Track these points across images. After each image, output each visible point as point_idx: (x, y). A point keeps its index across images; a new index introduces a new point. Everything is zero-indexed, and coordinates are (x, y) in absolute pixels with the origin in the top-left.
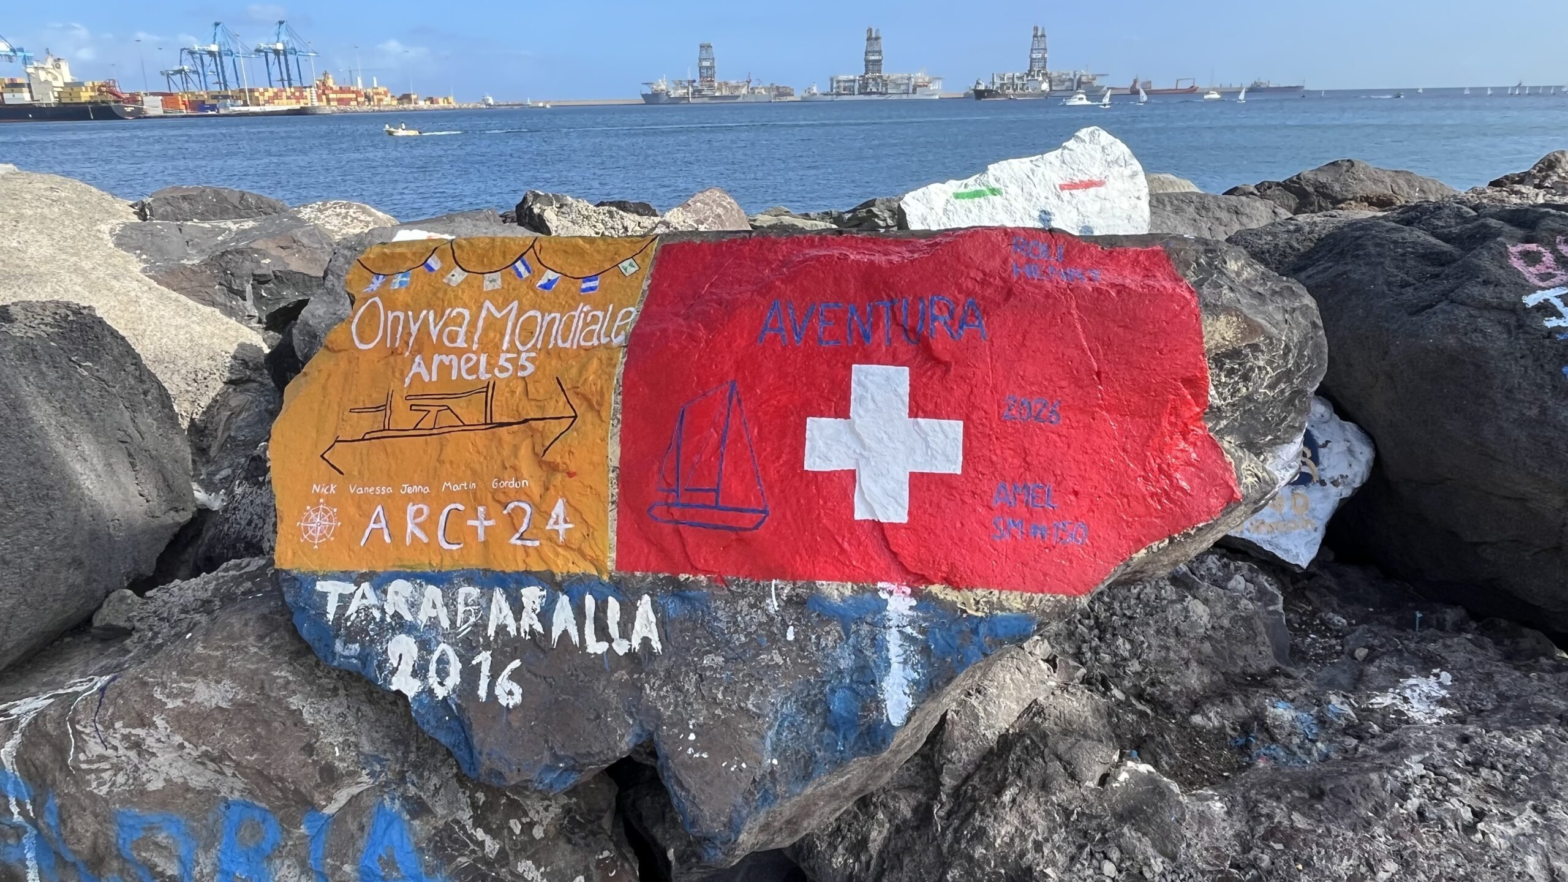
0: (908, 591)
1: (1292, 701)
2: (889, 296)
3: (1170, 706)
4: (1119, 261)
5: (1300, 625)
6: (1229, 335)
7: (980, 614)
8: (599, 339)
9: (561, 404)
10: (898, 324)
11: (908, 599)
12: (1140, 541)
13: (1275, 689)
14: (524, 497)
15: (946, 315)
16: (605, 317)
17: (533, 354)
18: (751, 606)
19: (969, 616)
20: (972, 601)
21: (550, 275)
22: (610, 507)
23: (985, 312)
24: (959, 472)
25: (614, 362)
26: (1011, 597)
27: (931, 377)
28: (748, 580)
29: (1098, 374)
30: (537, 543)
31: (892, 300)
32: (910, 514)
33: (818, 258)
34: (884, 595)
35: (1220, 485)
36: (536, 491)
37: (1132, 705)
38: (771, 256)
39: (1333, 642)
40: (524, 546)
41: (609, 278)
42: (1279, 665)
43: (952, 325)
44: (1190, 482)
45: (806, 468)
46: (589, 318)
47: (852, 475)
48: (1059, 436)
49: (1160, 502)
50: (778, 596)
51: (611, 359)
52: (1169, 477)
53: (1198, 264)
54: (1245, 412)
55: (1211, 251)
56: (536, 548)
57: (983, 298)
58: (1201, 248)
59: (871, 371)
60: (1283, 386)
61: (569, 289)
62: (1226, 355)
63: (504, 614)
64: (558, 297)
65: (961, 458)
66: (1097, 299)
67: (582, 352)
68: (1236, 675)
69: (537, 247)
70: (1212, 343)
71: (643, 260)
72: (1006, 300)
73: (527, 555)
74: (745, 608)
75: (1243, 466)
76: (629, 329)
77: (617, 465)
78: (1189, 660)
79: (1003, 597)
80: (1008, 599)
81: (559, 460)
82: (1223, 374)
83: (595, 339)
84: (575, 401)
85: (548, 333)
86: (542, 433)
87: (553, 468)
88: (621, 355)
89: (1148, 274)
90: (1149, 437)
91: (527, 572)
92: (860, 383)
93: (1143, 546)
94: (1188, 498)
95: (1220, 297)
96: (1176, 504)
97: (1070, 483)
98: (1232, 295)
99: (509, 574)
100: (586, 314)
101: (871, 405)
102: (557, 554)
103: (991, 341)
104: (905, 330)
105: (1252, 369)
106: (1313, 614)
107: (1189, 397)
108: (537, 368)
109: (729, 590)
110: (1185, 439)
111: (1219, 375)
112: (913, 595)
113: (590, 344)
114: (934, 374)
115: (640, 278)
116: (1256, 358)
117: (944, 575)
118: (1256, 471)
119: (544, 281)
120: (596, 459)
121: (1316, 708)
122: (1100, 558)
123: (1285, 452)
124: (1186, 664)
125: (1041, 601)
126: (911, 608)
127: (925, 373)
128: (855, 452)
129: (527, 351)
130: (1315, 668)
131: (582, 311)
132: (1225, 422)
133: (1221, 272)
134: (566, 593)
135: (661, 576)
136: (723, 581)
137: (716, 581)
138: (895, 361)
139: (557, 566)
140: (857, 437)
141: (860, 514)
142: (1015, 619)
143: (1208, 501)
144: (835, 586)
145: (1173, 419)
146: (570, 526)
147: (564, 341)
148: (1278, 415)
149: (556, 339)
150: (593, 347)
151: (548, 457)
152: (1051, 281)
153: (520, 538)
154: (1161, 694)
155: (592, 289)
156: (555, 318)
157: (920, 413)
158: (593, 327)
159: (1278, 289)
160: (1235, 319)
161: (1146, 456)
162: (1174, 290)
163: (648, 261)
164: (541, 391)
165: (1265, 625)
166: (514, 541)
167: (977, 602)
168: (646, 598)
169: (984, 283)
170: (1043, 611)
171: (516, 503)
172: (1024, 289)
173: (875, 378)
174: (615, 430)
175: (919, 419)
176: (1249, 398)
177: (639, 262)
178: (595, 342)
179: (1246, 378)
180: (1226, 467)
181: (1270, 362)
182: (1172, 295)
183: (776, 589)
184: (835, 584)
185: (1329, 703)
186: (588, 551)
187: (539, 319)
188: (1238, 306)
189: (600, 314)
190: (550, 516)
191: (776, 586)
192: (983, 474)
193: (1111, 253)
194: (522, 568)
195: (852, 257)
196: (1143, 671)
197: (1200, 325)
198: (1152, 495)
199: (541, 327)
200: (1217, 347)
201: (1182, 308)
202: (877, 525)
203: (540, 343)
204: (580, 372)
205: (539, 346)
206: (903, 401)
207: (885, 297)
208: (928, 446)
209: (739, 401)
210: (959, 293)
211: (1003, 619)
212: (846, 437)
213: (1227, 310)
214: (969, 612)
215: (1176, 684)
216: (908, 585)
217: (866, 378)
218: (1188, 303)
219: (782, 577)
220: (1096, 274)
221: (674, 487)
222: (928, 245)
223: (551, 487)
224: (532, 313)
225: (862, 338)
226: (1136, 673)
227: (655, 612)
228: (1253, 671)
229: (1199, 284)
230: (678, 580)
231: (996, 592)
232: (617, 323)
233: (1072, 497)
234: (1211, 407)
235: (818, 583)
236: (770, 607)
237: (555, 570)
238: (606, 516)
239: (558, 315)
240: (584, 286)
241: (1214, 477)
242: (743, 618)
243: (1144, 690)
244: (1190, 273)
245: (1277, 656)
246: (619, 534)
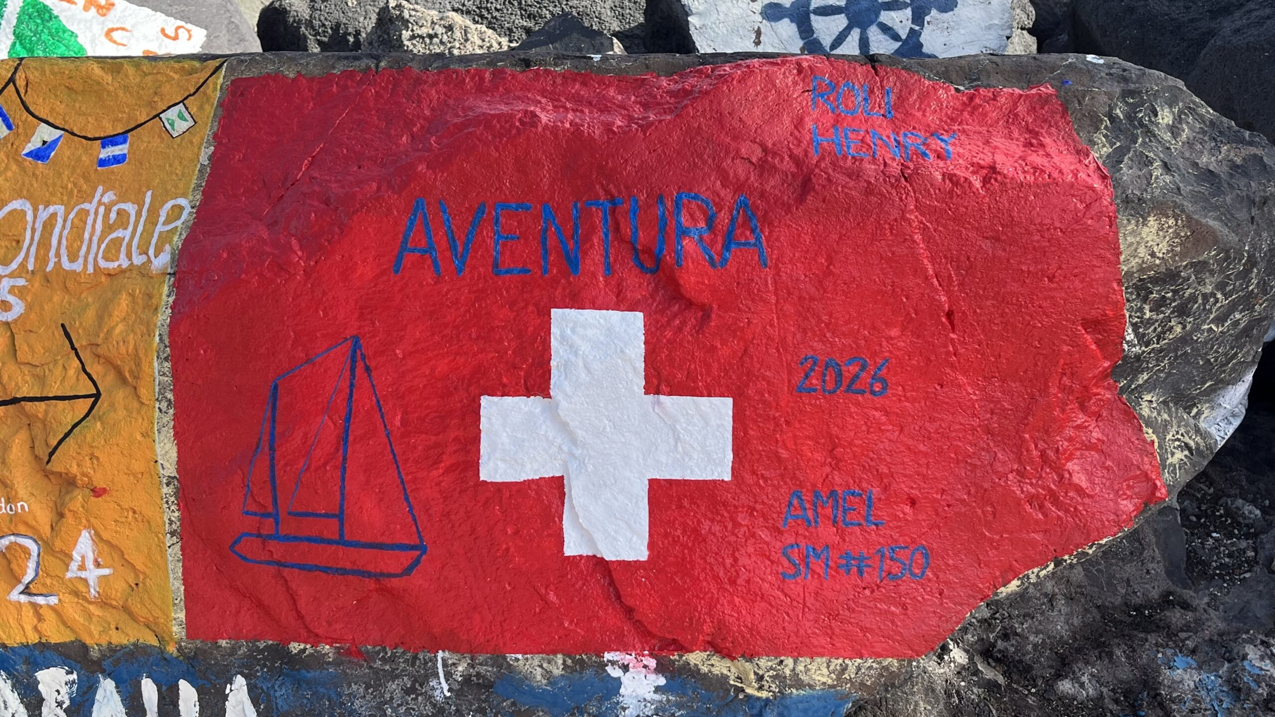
0: (652, 663)
1: (1193, 652)
2: (607, 192)
3: (1028, 669)
4: (985, 115)
5: (1199, 518)
6: (1162, 249)
7: (764, 694)
8: (129, 256)
9: (71, 372)
10: (622, 240)
11: (652, 677)
12: (1011, 568)
13: (1171, 634)
14: (22, 529)
15: (702, 224)
16: (139, 214)
17: (21, 282)
18: (407, 691)
19: (748, 697)
20: (752, 676)
21: (45, 133)
22: (169, 540)
23: (766, 220)
24: (727, 477)
25: (154, 301)
26: (813, 667)
27: (680, 329)
28: (400, 650)
29: (949, 315)
30: (53, 600)
31: (612, 199)
32: (651, 546)
33: (486, 121)
34: (614, 672)
35: (1135, 477)
36: (43, 518)
38: (410, 109)
39: (1243, 544)
40: (35, 606)
41: (145, 139)
42: (1173, 588)
43: (713, 243)
44: (1090, 475)
45: (483, 477)
46: (113, 216)
47: (557, 485)
48: (887, 414)
49: (1041, 507)
50: (448, 676)
51: (150, 296)
52: (1059, 470)
53: (1113, 118)
54: (1176, 358)
55: (1132, 93)
56: (52, 608)
57: (763, 195)
58: (1117, 89)
59: (582, 318)
60: (1238, 316)
61: (79, 160)
62: (1155, 281)
63: (10, 711)
64: (60, 175)
65: (730, 456)
66: (951, 192)
67: (103, 279)
68: (1115, 608)
69: (20, 82)
70: (1134, 262)
71: (201, 108)
72: (801, 199)
73: (40, 618)
74: (398, 694)
75: (1169, 437)
76: (177, 241)
77: (174, 474)
78: (1054, 595)
79: (800, 668)
80: (807, 670)
81: (74, 469)
82: (1147, 307)
83: (123, 255)
84: (95, 369)
85: (44, 244)
86: (44, 422)
87: (69, 483)
88: (165, 290)
89: (1033, 142)
90: (1028, 411)
91: (43, 646)
92: (563, 338)
93: (1016, 576)
94: (1086, 500)
95: (1149, 184)
96: (1067, 511)
97: (903, 487)
98: (1168, 179)
99: (12, 649)
100: (108, 210)
101: (583, 376)
102: (89, 616)
103: (777, 266)
104: (634, 249)
105: (1193, 299)
106: (1215, 500)
107: (1094, 347)
108: (29, 307)
109: (371, 668)
110: (1083, 408)
111: (1141, 309)
112: (660, 669)
113: (116, 264)
114: (684, 323)
115: (196, 140)
116: (1201, 282)
117: (708, 638)
118: (1187, 440)
119: (34, 144)
120: (138, 466)
121: (1226, 665)
122: (948, 598)
123: (1227, 398)
125: (859, 668)
126: (658, 689)
127: (669, 322)
128: (560, 448)
129: (11, 275)
130: (1221, 588)
131: (100, 203)
132: (1145, 376)
133: (1149, 133)
134: (110, 675)
135: (262, 645)
136: (359, 653)
137: (349, 652)
138: (622, 303)
139: (91, 634)
140: (564, 427)
141: (573, 547)
142: (819, 698)
143: (1117, 503)
144: (536, 662)
145: (1066, 381)
146: (106, 571)
147: (73, 258)
148: (1226, 354)
149: (58, 255)
150: (123, 271)
151: (57, 465)
152: (874, 160)
153: (26, 591)
155: (118, 160)
156: (54, 216)
157: (663, 387)
158: (119, 233)
159: (1239, 161)
160: (1171, 222)
161: (1023, 440)
162: (1075, 176)
163: (210, 110)
164: (39, 348)
165: (1155, 531)
166: (15, 595)
167: (760, 678)
168: (240, 681)
169: (764, 167)
170: (862, 684)
171: (12, 538)
172: (829, 180)
173: (590, 332)
174: (165, 419)
175: (662, 398)
176: (1184, 340)
177: (194, 110)
178: (124, 263)
179: (1182, 311)
180: (1146, 448)
181: (1221, 286)
182: (1072, 186)
183: (445, 665)
184: (536, 659)
185: (1244, 657)
186: (137, 608)
187: (29, 217)
188: (1178, 199)
189: (130, 208)
190: (71, 558)
191: (443, 660)
192: (766, 480)
193: (971, 98)
194: (33, 638)
195: (544, 118)
197: (1116, 233)
198: (1031, 499)
199: (33, 230)
200: (1141, 270)
201: (1088, 207)
202: (598, 562)
203: (32, 260)
204: (100, 318)
205: (31, 267)
206: (635, 369)
207: (601, 193)
208: (677, 439)
209: (368, 369)
210: (724, 186)
211: (801, 700)
212: (548, 429)
213: (1161, 208)
214: (749, 691)
215: (1037, 633)
216: (651, 655)
217: (573, 330)
218: (1098, 198)
219: (454, 650)
220: (948, 144)
221: (270, 509)
222: (671, 93)
223: (68, 514)
224: (16, 205)
225: (569, 263)
227: (255, 702)
228: (1139, 601)
229: (1115, 159)
230: (289, 652)
231: (789, 661)
232: (160, 228)
233: (907, 509)
234: (1125, 358)
235: (511, 657)
236: (437, 693)
237: (88, 641)
238: (163, 553)
239: (60, 209)
240: (105, 153)
241: (1126, 465)
242: (394, 710)
244: (1099, 138)
245: (1169, 574)
246: (185, 582)
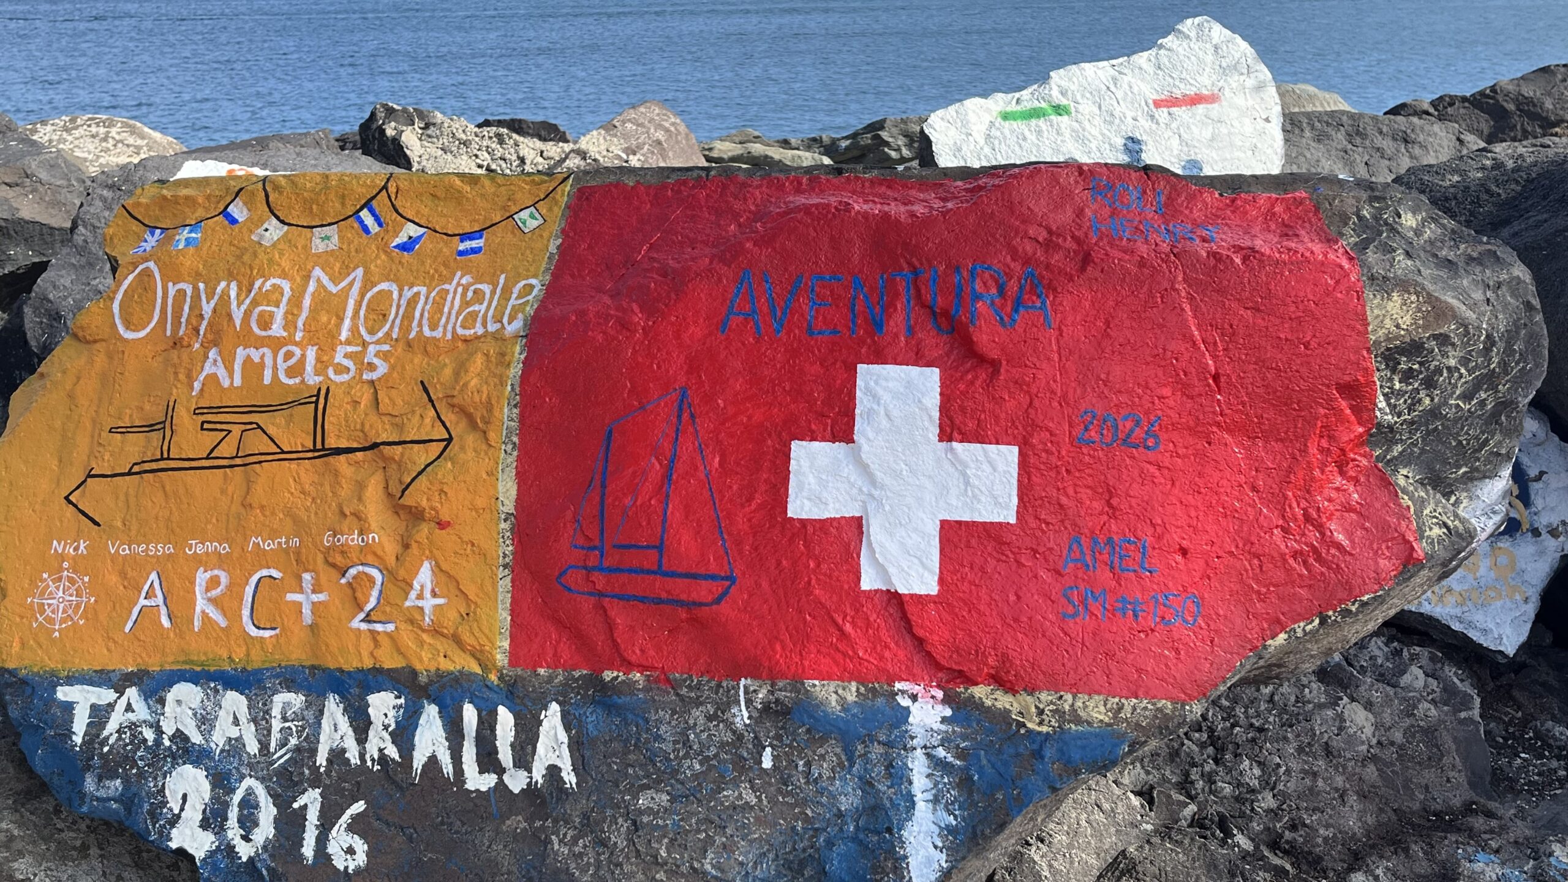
0: (940, 694)
1: (1497, 851)
2: (909, 263)
4: (1246, 213)
5: (1506, 739)
6: (1406, 321)
7: (1044, 729)
8: (485, 325)
9: (428, 421)
10: (924, 306)
11: (939, 707)
13: (1471, 834)
14: (370, 559)
15: (994, 291)
16: (493, 293)
17: (386, 347)
18: (710, 718)
19: (1030, 731)
20: (1033, 710)
21: (412, 230)
22: (501, 572)
23: (1051, 288)
24: (1013, 520)
25: (507, 358)
26: (1091, 704)
27: (972, 383)
28: (705, 679)
29: (1216, 378)
30: (390, 627)
31: (914, 270)
32: (941, 581)
33: (807, 210)
34: (904, 702)
35: (1394, 539)
36: (390, 549)
37: (1263, 858)
38: (737, 206)
39: (1554, 764)
40: (373, 632)
41: (498, 235)
42: (1476, 798)
43: (1003, 307)
44: (1350, 535)
45: (790, 515)
46: (470, 294)
47: (857, 524)
48: (1160, 468)
49: (1305, 562)
50: (749, 702)
51: (503, 355)
52: (1320, 527)
53: (1360, 218)
54: (1428, 433)
55: (1378, 199)
56: (389, 635)
57: (1048, 267)
58: (1364, 196)
59: (884, 372)
60: (1483, 395)
61: (441, 251)
62: (1402, 351)
63: (340, 733)
64: (423, 263)
65: (1015, 501)
66: (1215, 266)
67: (460, 344)
68: (1413, 813)
69: (392, 189)
70: (1381, 333)
71: (550, 210)
72: (1083, 269)
73: (377, 644)
74: (701, 720)
75: (1426, 512)
76: (530, 310)
77: (512, 511)
78: (1345, 791)
79: (1079, 704)
80: (1085, 707)
81: (424, 503)
82: (1396, 378)
83: (478, 325)
84: (449, 417)
85: (408, 317)
86: (399, 464)
87: (416, 515)
88: (518, 349)
89: (1287, 231)
90: (1290, 470)
91: (377, 671)
92: (868, 390)
94: (1348, 558)
95: (1392, 266)
96: (1329, 568)
97: (1175, 537)
98: (1409, 263)
99: (349, 673)
100: (466, 289)
101: (885, 423)
102: (422, 643)
103: (1060, 329)
104: (934, 313)
105: (1438, 371)
106: (1524, 724)
107: (1348, 411)
108: (392, 368)
109: (677, 695)
110: (1342, 473)
111: (1391, 380)
112: (947, 701)
113: (472, 331)
114: (976, 377)
115: (546, 234)
116: (1445, 355)
117: (992, 672)
118: (1444, 518)
119: (402, 238)
120: (480, 502)
121: (1532, 862)
122: (1220, 647)
123: (1486, 491)
124: (1342, 796)
125: (1134, 709)
126: (944, 720)
127: (962, 378)
128: (860, 490)
129: (377, 342)
130: (1529, 802)
131: (458, 284)
132: (1400, 448)
133: (1392, 229)
134: (434, 701)
135: (577, 674)
136: (668, 681)
137: (657, 680)
138: (919, 359)
139: (421, 660)
140: (864, 469)
141: (868, 582)
142: (1096, 735)
143: (1377, 563)
144: (832, 689)
145: (1324, 443)
146: (440, 601)
147: (433, 327)
148: (1477, 438)
149: (420, 325)
150: (477, 338)
151: (407, 500)
152: (1146, 242)
153: (367, 620)
154: (1306, 842)
155: (475, 251)
156: (418, 294)
157: (955, 434)
158: (476, 307)
159: (1475, 255)
160: (1413, 298)
161: (1285, 497)
162: (1325, 255)
163: (558, 211)
164: (399, 402)
165: (1455, 739)
166: (357, 623)
167: (1041, 712)
168: (555, 707)
169: (1049, 245)
170: (1138, 725)
171: (360, 568)
172: (1107, 255)
173: (891, 385)
174: (510, 460)
175: (955, 444)
176: (1434, 413)
177: (544, 212)
178: (480, 331)
179: (1429, 384)
180: (1403, 514)
181: (1464, 361)
182: (1323, 264)
183: (746, 692)
184: (832, 685)
185: (1551, 854)
186: (468, 638)
187: (395, 295)
188: (1419, 279)
189: (486, 288)
190: (411, 586)
191: (745, 687)
192: (1048, 524)
193: (1233, 201)
194: (368, 663)
195: (857, 208)
196: (1279, 808)
197: (1364, 306)
198: (1295, 554)
199: (398, 306)
200: (1388, 340)
201: (1337, 282)
202: (894, 598)
203: (396, 330)
204: (457, 374)
205: (395, 336)
206: (930, 417)
207: (905, 265)
208: (967, 483)
209: (692, 416)
210: (1013, 260)
211: (1080, 736)
212: (849, 471)
213: (1404, 285)
214: (1030, 725)
216: (939, 686)
217: (876, 383)
218: (1347, 275)
219: (755, 676)
220: (1211, 232)
221: (597, 543)
222: (967, 190)
223: (414, 545)
224: (384, 286)
225: (874, 326)
226: (1269, 811)
227: (567, 727)
228: (1439, 807)
229: (1363, 246)
230: (602, 680)
231: (1069, 697)
232: (512, 302)
233: (1179, 558)
234: (1379, 425)
235: (808, 683)
236: (738, 719)
237: (418, 667)
238: (494, 585)
239: (424, 290)
240: (462, 247)
241: (1385, 527)
242: (697, 735)
243: (1281, 836)
244: (1347, 231)
245: (1472, 785)
246: (513, 612)
